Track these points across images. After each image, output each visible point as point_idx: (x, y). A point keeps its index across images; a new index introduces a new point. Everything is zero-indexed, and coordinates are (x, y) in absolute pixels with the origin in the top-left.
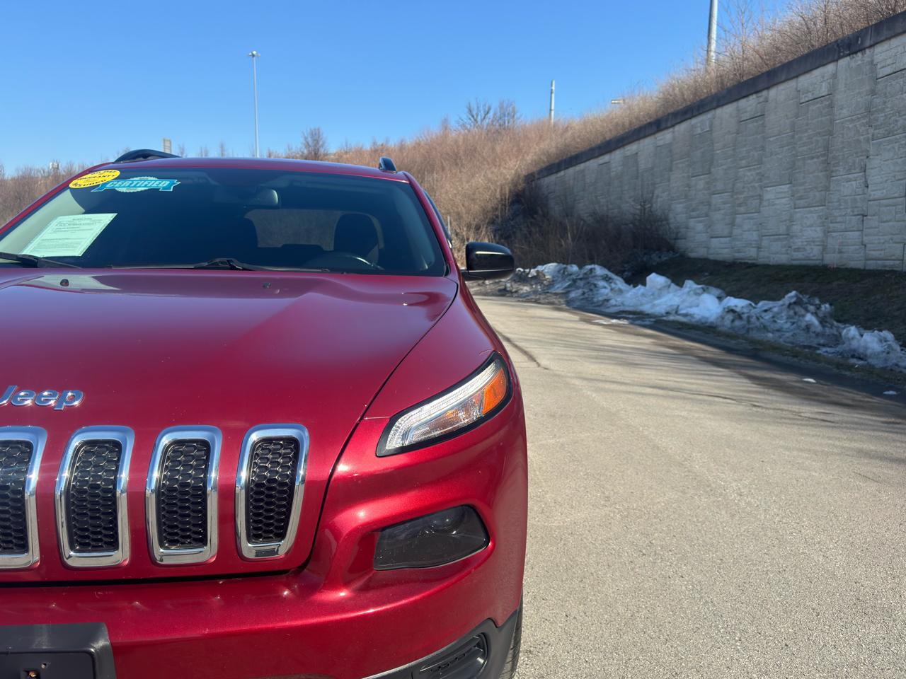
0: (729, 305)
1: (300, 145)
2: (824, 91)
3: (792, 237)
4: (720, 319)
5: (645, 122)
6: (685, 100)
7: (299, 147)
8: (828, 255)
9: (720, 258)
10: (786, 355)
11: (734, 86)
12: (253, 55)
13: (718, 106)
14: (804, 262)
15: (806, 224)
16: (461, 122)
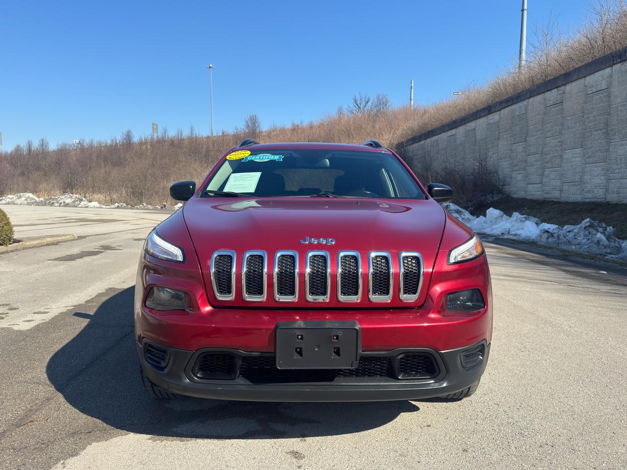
0: (544, 228)
1: (243, 127)
2: (604, 86)
3: (584, 183)
4: (539, 237)
5: (480, 108)
6: (507, 93)
7: (242, 128)
8: (610, 195)
9: (534, 198)
10: (586, 258)
11: (541, 84)
12: (210, 67)
13: (531, 97)
14: (593, 200)
15: (593, 174)
16: (349, 109)
